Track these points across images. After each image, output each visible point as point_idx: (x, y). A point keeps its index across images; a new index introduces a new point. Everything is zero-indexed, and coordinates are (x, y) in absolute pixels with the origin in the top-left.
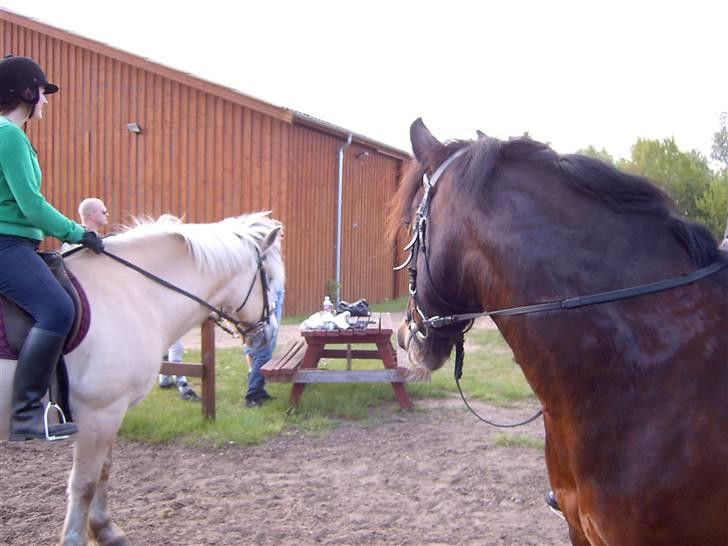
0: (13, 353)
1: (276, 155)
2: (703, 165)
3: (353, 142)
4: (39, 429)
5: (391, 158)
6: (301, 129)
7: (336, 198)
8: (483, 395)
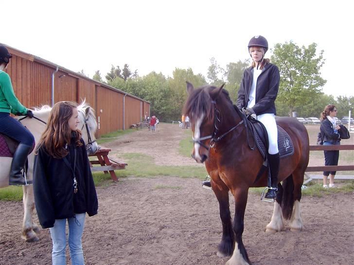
0: (12, 155)
1: (24, 77)
2: (204, 81)
3: (59, 70)
4: (23, 181)
5: (74, 77)
6: (36, 64)
7: (51, 97)
8: (141, 175)
